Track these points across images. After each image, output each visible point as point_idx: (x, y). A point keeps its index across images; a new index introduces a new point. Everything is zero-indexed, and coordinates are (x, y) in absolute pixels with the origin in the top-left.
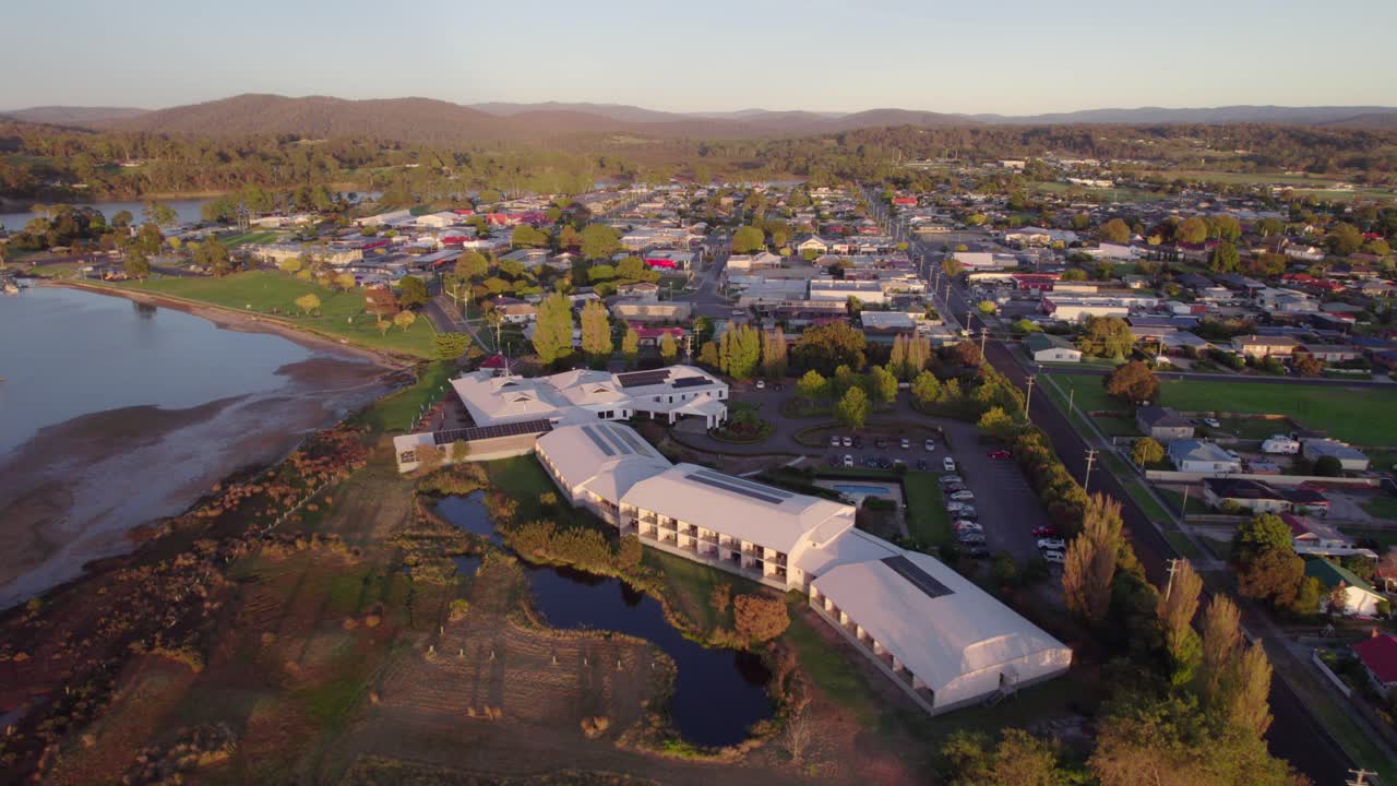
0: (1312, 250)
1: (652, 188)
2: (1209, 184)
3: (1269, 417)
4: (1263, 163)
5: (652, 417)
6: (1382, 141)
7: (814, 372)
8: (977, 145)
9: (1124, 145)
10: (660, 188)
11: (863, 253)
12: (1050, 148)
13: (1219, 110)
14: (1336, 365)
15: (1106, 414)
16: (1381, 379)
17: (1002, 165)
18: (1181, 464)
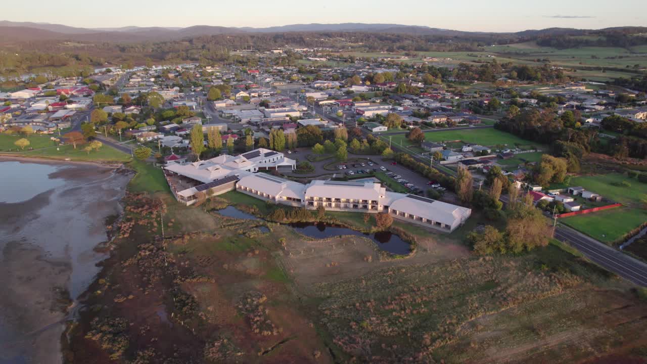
0: (420, 84)
1: (124, 71)
2: (363, 58)
3: (457, 141)
4: (372, 49)
5: (267, 169)
6: (406, 39)
7: (318, 144)
8: (255, 43)
9: (316, 41)
10: (128, 70)
11: (264, 96)
12: (287, 44)
13: (341, 25)
14: (459, 123)
15: (412, 147)
16: (472, 126)
17: (273, 52)
18: (447, 158)
